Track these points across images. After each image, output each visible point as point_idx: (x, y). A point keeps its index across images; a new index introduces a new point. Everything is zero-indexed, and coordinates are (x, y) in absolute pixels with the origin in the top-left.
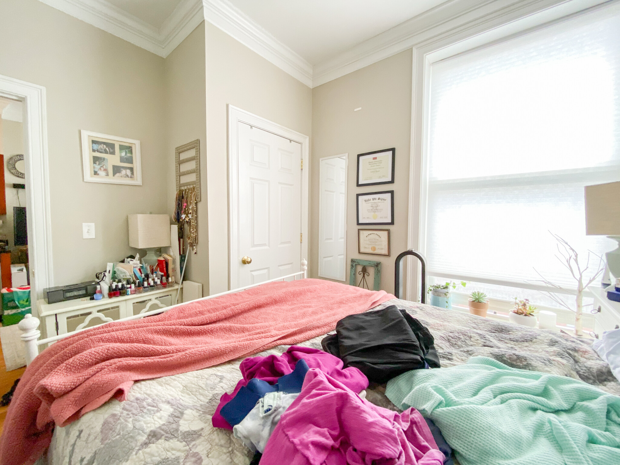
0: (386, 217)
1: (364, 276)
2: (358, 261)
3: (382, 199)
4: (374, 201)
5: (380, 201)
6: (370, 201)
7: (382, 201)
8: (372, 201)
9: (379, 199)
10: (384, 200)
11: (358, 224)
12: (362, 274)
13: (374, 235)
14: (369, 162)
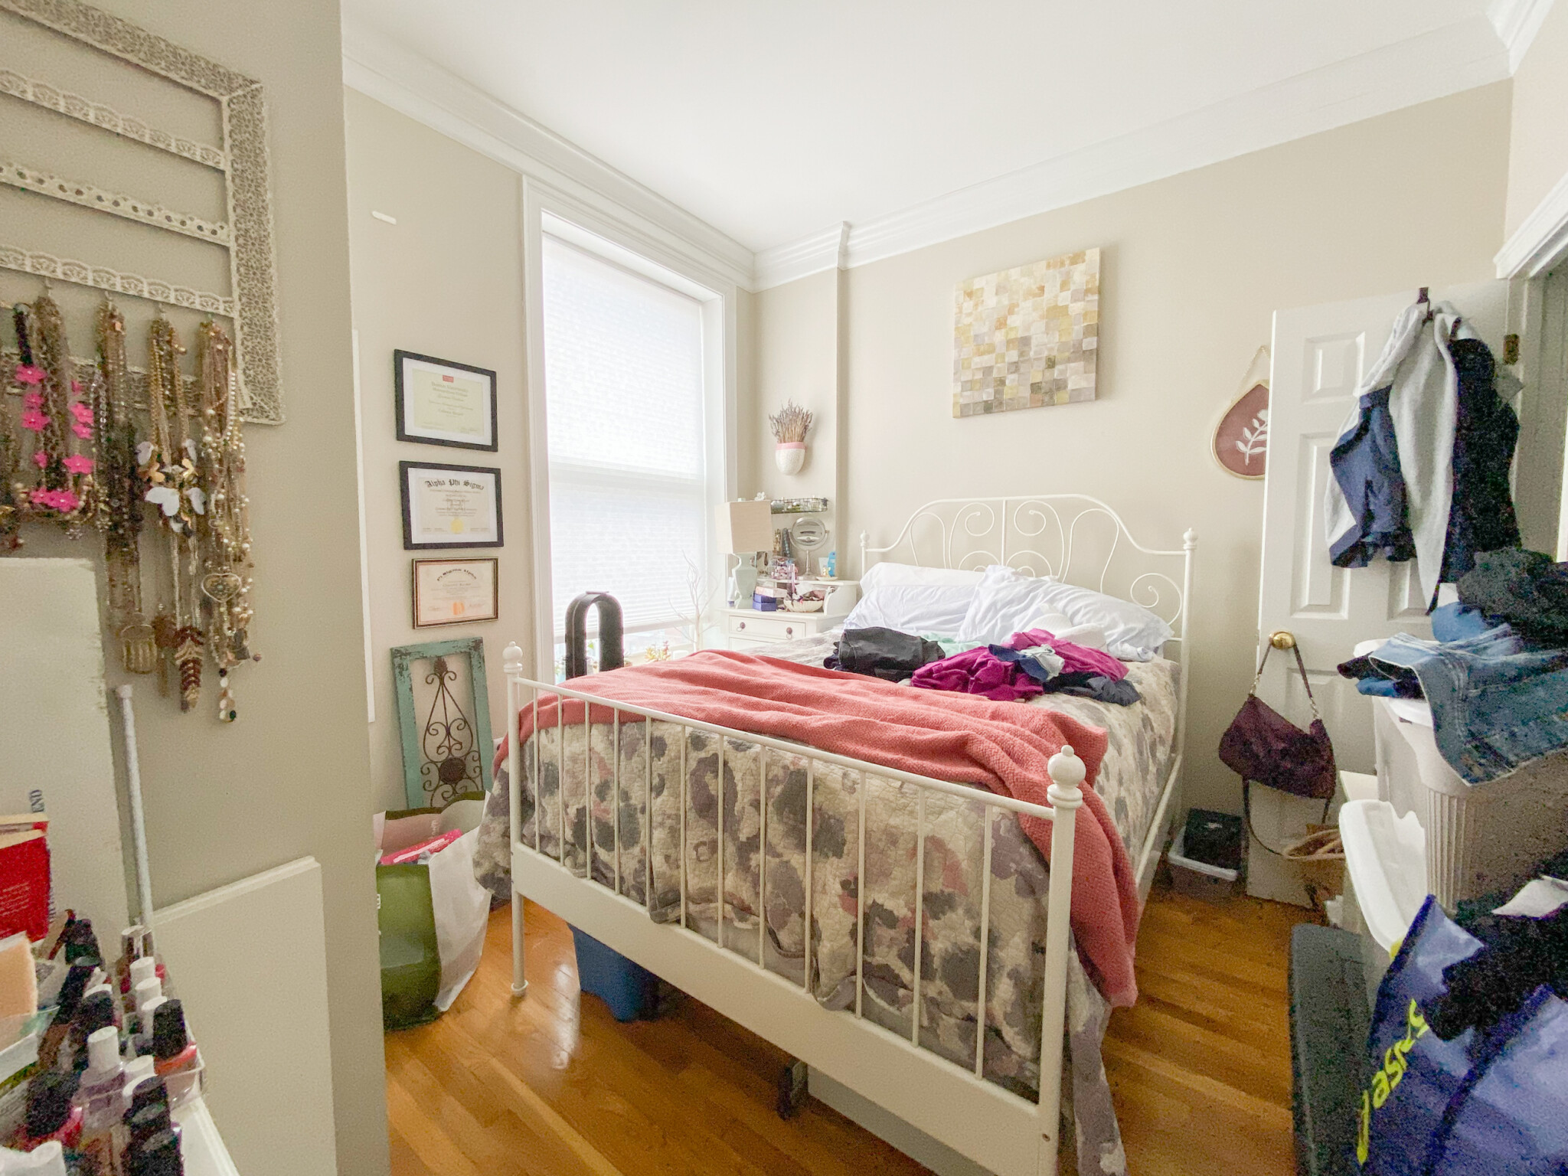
0: (485, 530)
1: (442, 683)
2: (419, 649)
3: (474, 486)
4: (454, 487)
5: (468, 488)
6: (443, 487)
7: (476, 490)
8: (447, 486)
9: (466, 483)
10: (478, 487)
11: (408, 545)
12: (437, 681)
13: (458, 573)
14: (433, 384)
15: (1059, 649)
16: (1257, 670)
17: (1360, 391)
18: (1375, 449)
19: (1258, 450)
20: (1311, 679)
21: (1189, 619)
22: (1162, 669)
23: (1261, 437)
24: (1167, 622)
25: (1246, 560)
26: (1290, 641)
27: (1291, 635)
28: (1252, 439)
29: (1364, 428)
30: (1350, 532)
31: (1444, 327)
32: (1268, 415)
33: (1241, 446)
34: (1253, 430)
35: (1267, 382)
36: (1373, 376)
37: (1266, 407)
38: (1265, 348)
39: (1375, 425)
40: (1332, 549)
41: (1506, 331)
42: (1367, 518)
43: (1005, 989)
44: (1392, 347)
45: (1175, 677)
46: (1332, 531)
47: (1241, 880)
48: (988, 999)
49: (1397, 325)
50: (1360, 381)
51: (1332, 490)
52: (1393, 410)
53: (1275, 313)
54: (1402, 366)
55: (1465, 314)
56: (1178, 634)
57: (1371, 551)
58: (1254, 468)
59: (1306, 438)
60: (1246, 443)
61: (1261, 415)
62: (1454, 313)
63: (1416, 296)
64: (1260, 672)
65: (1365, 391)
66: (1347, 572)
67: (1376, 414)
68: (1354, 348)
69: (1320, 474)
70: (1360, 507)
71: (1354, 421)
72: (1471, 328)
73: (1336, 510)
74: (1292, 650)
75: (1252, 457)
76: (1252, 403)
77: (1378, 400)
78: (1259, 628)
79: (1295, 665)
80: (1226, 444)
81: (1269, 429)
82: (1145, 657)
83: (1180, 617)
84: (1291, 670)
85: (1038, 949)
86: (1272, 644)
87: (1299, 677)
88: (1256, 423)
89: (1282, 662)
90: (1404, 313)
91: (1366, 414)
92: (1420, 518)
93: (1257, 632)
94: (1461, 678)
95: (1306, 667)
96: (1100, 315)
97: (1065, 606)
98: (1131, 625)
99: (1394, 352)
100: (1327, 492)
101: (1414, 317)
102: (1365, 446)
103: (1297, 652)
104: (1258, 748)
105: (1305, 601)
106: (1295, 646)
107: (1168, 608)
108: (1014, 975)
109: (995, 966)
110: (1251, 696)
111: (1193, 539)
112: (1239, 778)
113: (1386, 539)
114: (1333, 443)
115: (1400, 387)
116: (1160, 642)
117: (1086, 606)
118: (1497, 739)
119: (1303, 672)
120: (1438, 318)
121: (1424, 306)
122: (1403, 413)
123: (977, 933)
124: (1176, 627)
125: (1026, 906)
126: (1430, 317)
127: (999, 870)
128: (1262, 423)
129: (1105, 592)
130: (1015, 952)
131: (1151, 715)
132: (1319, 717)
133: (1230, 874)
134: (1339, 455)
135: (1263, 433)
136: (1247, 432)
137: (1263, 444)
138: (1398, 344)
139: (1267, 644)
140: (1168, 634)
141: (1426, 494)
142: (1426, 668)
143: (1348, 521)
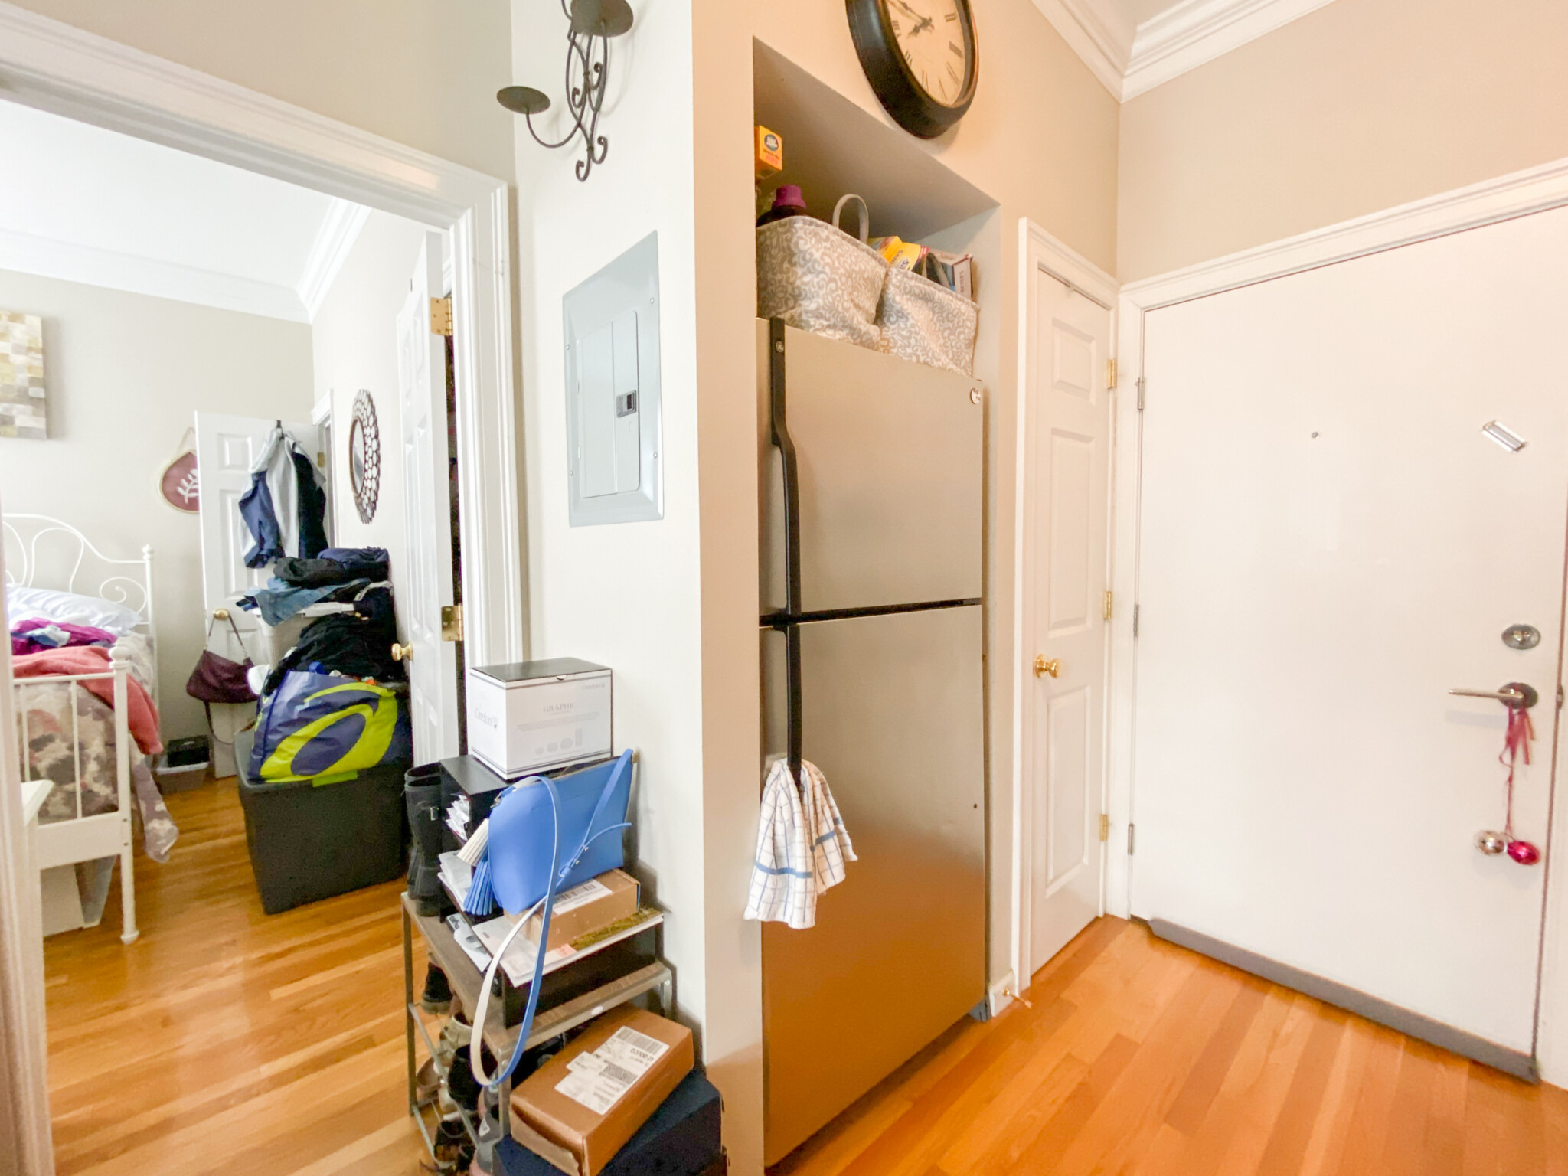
15: (63, 627)
16: (207, 634)
17: (252, 470)
18: (262, 504)
19: (193, 495)
20: (242, 635)
21: (154, 609)
22: (140, 640)
23: (195, 487)
24: (136, 610)
25: (192, 563)
26: (226, 614)
27: (226, 610)
28: (189, 487)
29: (255, 491)
30: (253, 549)
31: (288, 445)
32: (198, 472)
33: (180, 490)
34: (189, 481)
35: (195, 451)
36: (257, 463)
37: (195, 466)
38: (191, 430)
39: (261, 490)
40: (245, 558)
41: (318, 451)
42: (261, 541)
43: (93, 767)
44: (265, 449)
45: (149, 644)
46: (244, 547)
47: (211, 767)
48: (82, 775)
49: (267, 437)
50: (251, 464)
51: (242, 524)
52: (268, 483)
53: (196, 413)
54: (271, 460)
55: (298, 439)
56: (146, 618)
57: (265, 559)
58: (192, 505)
59: (224, 493)
60: (184, 488)
61: (193, 472)
62: (293, 439)
63: (276, 424)
64: (210, 635)
65: (253, 471)
66: (256, 571)
67: (260, 485)
68: (245, 446)
69: (234, 515)
70: (258, 535)
71: (250, 487)
72: (301, 448)
73: (245, 536)
74: (228, 620)
75: (189, 499)
76: (186, 462)
77: (260, 477)
78: (206, 607)
79: (231, 628)
80: (169, 489)
81: (199, 481)
82: (125, 633)
83: (146, 608)
84: (229, 632)
85: (111, 745)
86: (216, 617)
87: (234, 635)
88: (190, 477)
89: (222, 627)
90: (270, 434)
91: (256, 483)
92: (286, 541)
93: (205, 611)
94: (268, 597)
95: (238, 628)
96: (46, 368)
97: (45, 604)
98: (108, 614)
99: (266, 453)
100: (239, 525)
101: (275, 435)
102: (256, 502)
103: (231, 619)
104: (212, 680)
105: (233, 589)
106: (230, 617)
107: (136, 601)
108: (98, 759)
109: (84, 758)
110: (205, 652)
111: (151, 552)
112: (201, 704)
113: (272, 553)
114: (240, 497)
115: (271, 472)
116: (133, 624)
117: (64, 604)
118: (279, 614)
119: (236, 631)
120: (286, 439)
121: (279, 430)
122: (273, 483)
123: (71, 748)
124: (144, 614)
125: (100, 725)
126: (282, 437)
127: (81, 712)
128: (194, 477)
129: (75, 591)
130: (96, 747)
131: (137, 667)
132: (248, 655)
133: (203, 765)
134: (244, 504)
135: (195, 484)
136: (184, 482)
137: (196, 491)
138: (268, 448)
139: (212, 617)
140: (137, 620)
141: (288, 528)
142: (258, 595)
143: (252, 543)
